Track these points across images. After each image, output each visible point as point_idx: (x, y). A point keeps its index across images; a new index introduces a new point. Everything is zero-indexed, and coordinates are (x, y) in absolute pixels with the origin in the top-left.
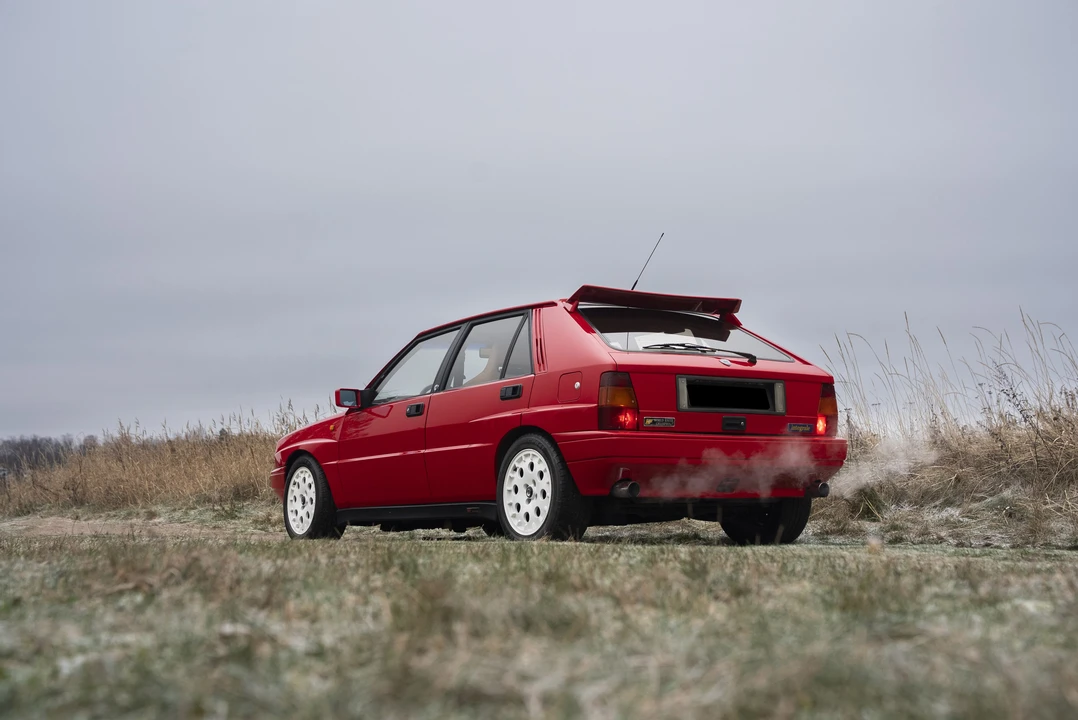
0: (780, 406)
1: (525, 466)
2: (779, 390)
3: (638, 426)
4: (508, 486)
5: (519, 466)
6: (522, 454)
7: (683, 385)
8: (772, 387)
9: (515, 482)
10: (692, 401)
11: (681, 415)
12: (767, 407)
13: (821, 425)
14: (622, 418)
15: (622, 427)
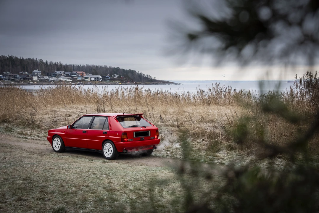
0: (149, 135)
1: (108, 146)
2: (149, 132)
3: (127, 141)
4: (104, 149)
5: (107, 145)
6: (107, 144)
7: (134, 133)
8: (148, 132)
9: (106, 148)
10: (136, 136)
11: (134, 138)
12: (147, 135)
13: (156, 137)
14: (125, 140)
15: (125, 141)
